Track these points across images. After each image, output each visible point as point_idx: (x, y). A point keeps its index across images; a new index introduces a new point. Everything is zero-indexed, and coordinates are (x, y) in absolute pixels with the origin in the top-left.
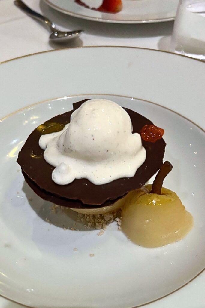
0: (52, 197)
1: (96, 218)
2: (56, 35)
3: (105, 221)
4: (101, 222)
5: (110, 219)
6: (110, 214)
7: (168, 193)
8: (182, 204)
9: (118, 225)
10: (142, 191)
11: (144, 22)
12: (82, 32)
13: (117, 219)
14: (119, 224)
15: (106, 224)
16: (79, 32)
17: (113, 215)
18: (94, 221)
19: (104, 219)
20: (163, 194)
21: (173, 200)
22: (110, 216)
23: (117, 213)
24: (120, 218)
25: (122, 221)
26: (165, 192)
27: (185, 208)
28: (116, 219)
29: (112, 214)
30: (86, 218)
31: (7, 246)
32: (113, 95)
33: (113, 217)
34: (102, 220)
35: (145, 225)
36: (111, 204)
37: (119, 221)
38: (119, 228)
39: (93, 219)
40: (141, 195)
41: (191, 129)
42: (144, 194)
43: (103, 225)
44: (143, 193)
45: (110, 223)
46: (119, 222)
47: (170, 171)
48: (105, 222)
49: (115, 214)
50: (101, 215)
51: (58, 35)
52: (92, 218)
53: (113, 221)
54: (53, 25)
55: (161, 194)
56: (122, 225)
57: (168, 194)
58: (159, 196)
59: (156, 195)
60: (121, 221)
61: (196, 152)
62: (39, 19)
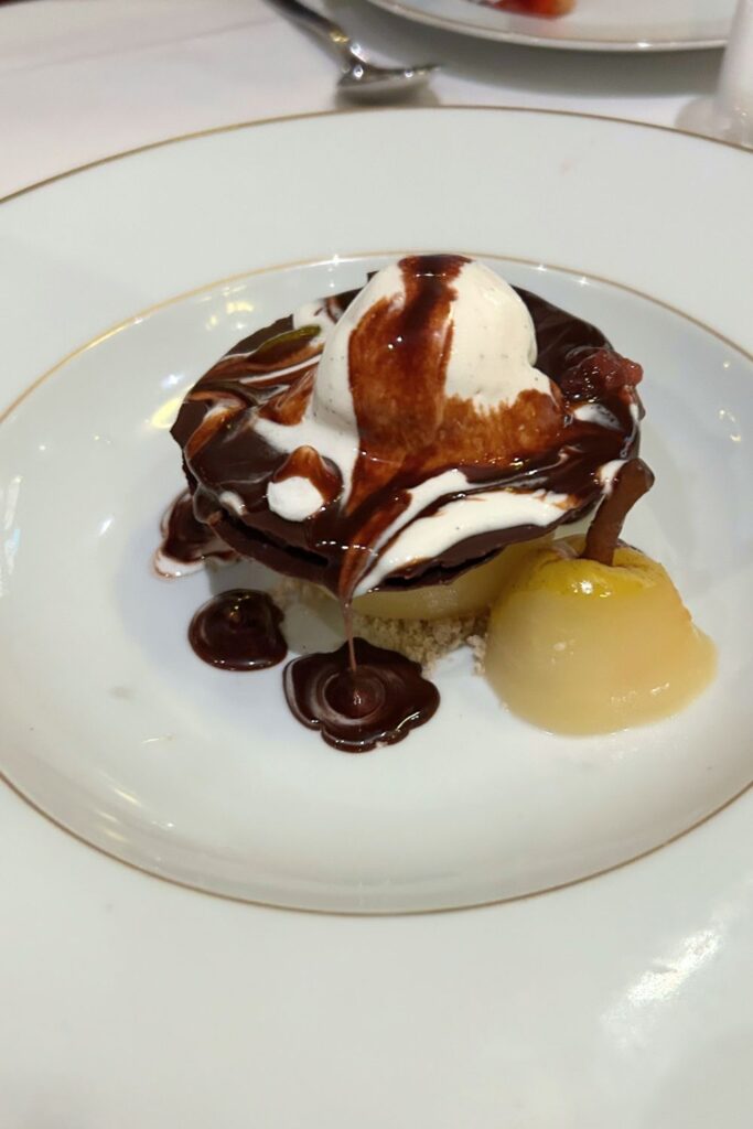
0: (265, 546)
1: (408, 632)
2: (359, 74)
3: (435, 642)
4: (421, 645)
5: (453, 638)
6: (454, 621)
7: (638, 562)
8: (679, 600)
9: (476, 659)
10: (555, 552)
11: (643, 46)
12: (437, 69)
13: (474, 640)
14: (478, 654)
15: (437, 653)
16: (429, 67)
17: (463, 625)
18: (401, 640)
19: (432, 636)
20: (620, 566)
21: (648, 586)
22: (452, 627)
23: (477, 620)
24: (482, 636)
25: (489, 649)
26: (628, 559)
27: (689, 617)
28: (470, 639)
29: (459, 623)
30: (378, 629)
31: (121, 693)
32: (504, 258)
33: (461, 631)
34: (427, 640)
35: (553, 660)
36: (444, 580)
37: (481, 647)
38: (476, 669)
39: (398, 633)
40: (548, 562)
41: (726, 366)
42: (556, 561)
43: (428, 655)
44: (553, 557)
45: (448, 651)
46: (477, 648)
47: (646, 490)
48: (437, 646)
49: (470, 624)
50: (424, 623)
51: (363, 76)
52: (396, 630)
53: (460, 646)
54: (355, 48)
55: (614, 563)
56: (486, 657)
57: (635, 566)
58: (604, 568)
59: (592, 564)
60: (484, 646)
61: (736, 436)
62: (313, 26)
